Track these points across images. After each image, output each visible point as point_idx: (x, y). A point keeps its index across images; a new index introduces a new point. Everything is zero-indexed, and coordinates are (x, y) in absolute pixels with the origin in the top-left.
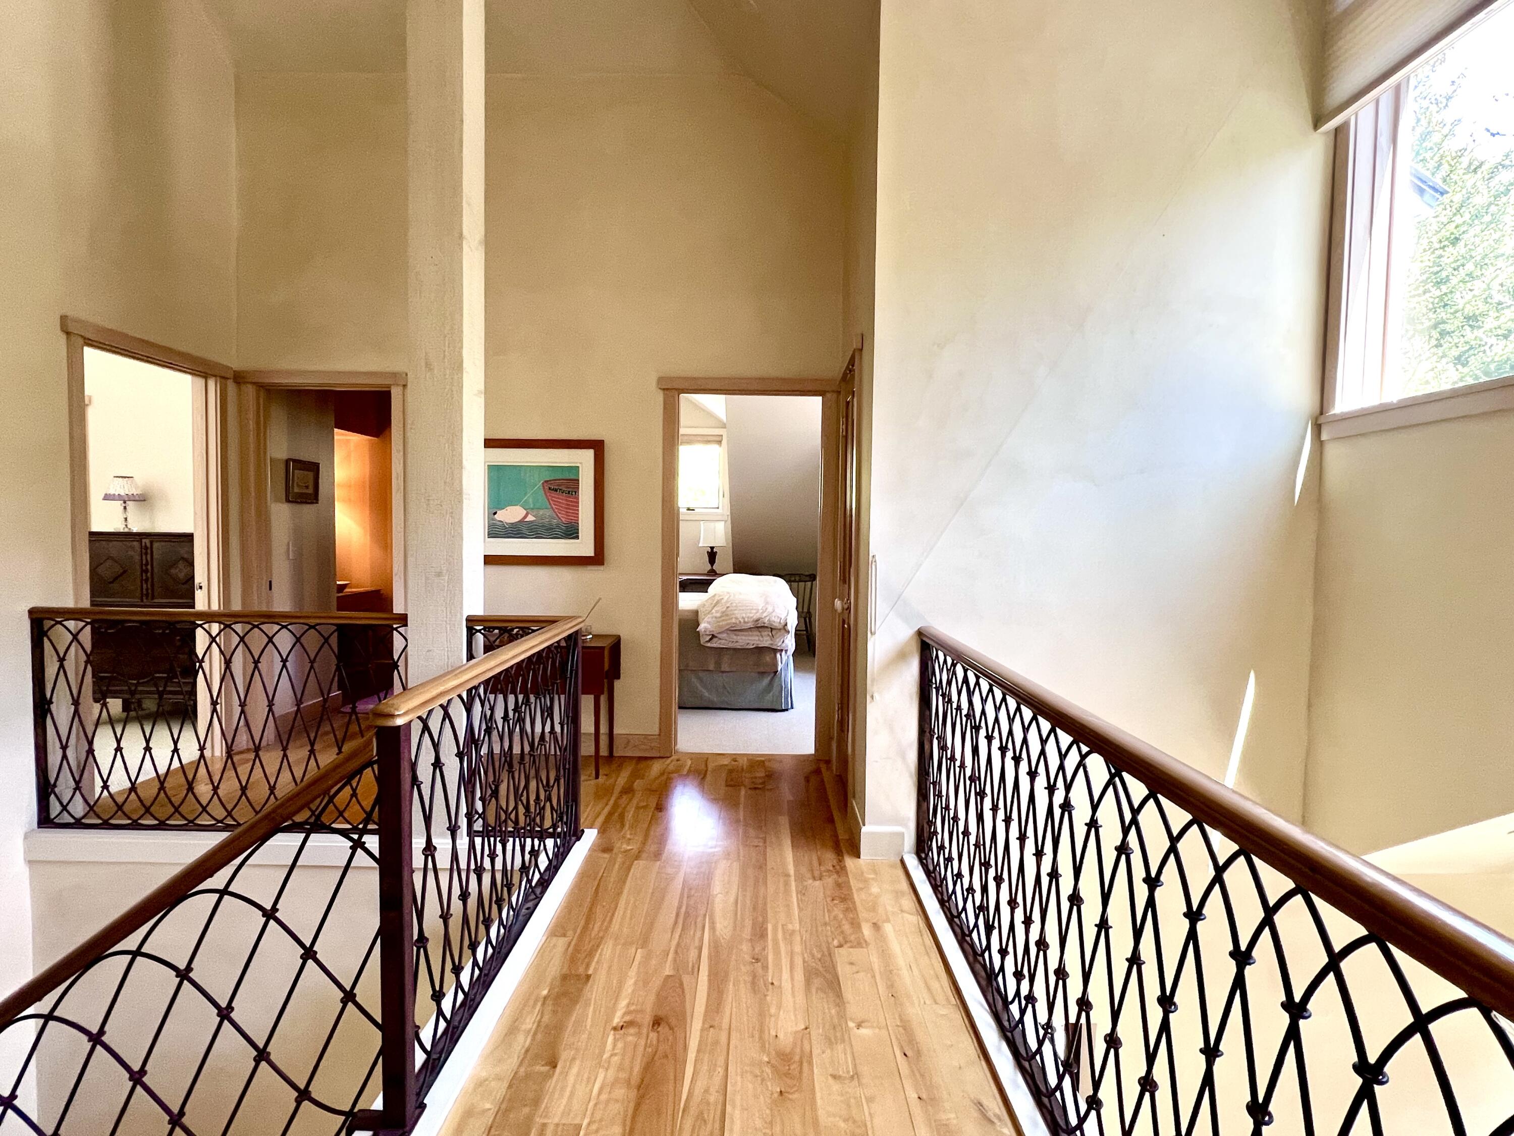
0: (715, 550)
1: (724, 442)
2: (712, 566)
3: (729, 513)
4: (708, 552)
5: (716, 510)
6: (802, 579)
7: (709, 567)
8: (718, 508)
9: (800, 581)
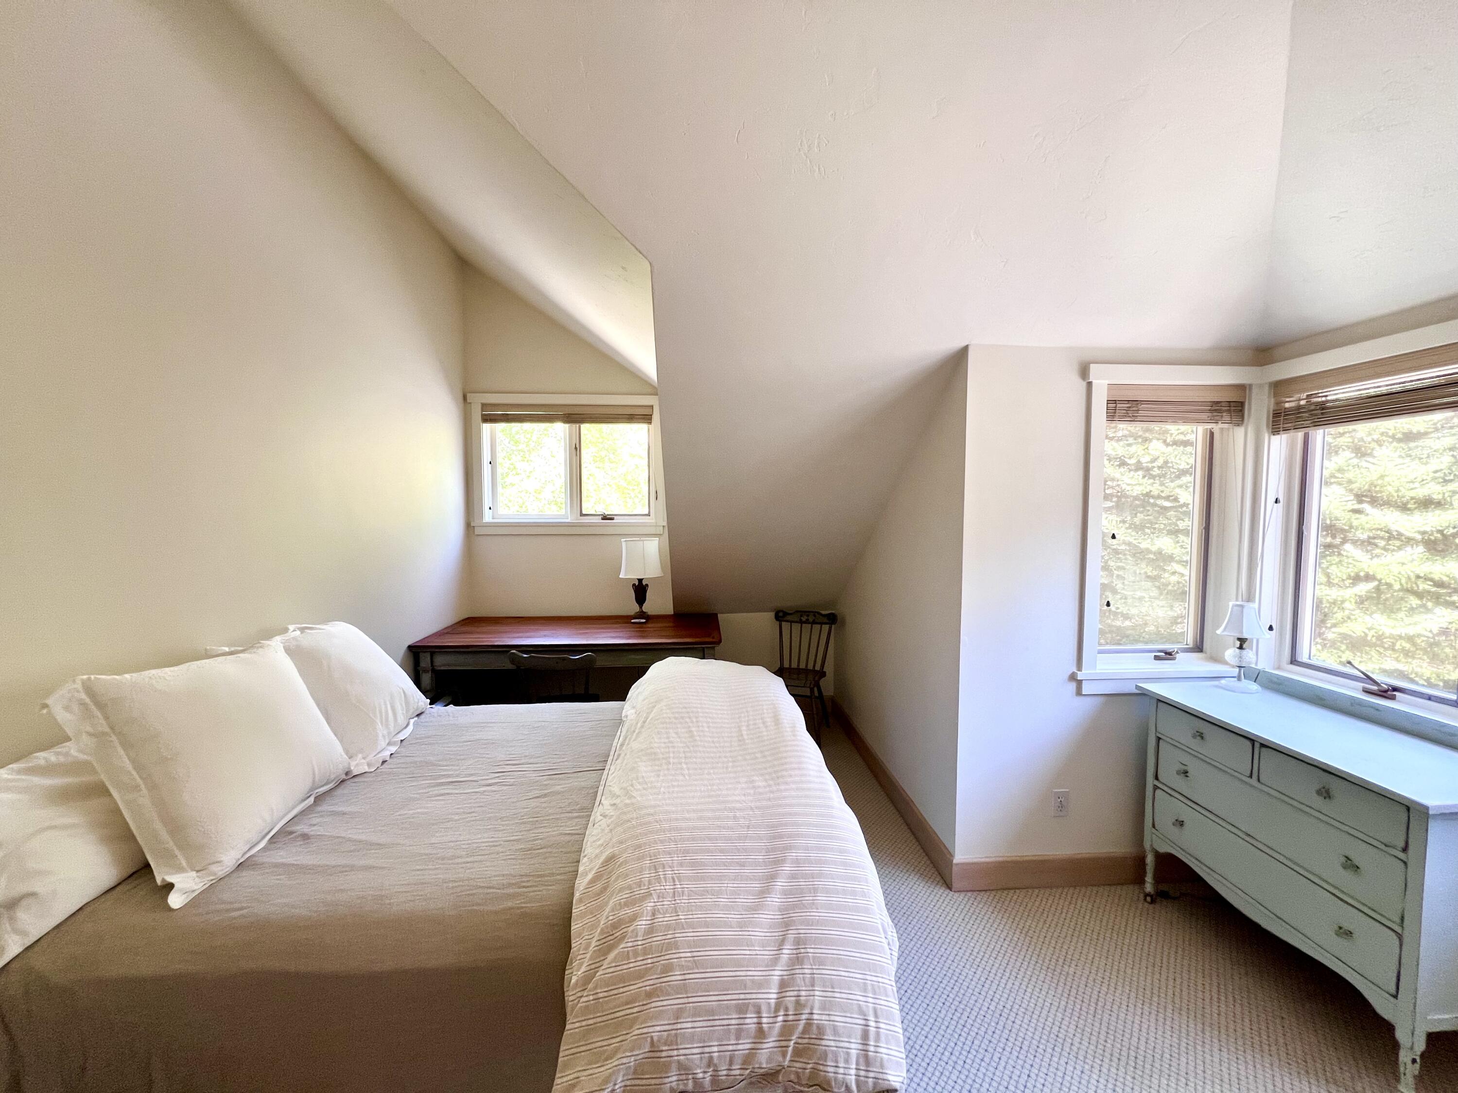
0: (644, 583)
1: (656, 417)
2: (641, 607)
3: (665, 524)
4: (634, 585)
5: (646, 520)
6: (817, 621)
7: (636, 608)
8: (649, 515)
9: (814, 623)
